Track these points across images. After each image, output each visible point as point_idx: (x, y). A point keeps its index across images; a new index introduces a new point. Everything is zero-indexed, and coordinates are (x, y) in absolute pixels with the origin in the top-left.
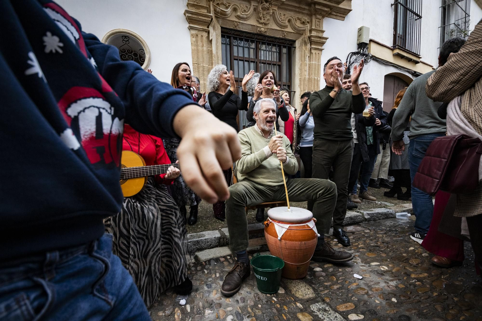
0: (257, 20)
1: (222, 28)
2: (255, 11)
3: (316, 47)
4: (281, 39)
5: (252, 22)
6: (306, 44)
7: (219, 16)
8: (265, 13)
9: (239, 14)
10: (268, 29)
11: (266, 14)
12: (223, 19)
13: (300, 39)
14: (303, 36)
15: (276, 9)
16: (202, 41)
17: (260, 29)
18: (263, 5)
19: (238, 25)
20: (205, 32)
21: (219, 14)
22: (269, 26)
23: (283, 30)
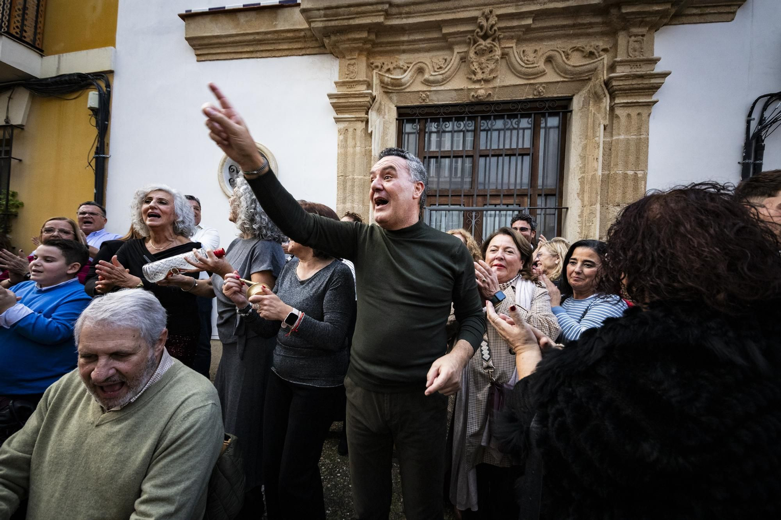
0: (468, 78)
1: (398, 108)
2: (465, 61)
3: (629, 101)
4: (530, 102)
5: (459, 83)
6: (597, 98)
7: (390, 89)
8: (483, 59)
9: (426, 76)
10: (495, 88)
11: (488, 60)
12: (399, 92)
13: (584, 92)
14: (591, 84)
15: (514, 45)
16: (354, 138)
17: (476, 92)
18: (478, 46)
19: (428, 96)
20: (360, 123)
21: (389, 87)
22: (497, 83)
23: (532, 81)
